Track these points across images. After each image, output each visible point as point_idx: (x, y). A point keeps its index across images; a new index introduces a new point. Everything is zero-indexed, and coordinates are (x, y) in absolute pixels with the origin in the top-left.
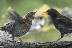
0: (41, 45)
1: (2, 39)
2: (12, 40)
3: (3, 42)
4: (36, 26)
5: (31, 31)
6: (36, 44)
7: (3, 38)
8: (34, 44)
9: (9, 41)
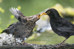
0: (53, 47)
1: (10, 41)
2: (22, 42)
3: (12, 45)
4: (48, 27)
5: (42, 33)
6: (48, 47)
7: (12, 40)
8: (45, 46)
9: (18, 43)
